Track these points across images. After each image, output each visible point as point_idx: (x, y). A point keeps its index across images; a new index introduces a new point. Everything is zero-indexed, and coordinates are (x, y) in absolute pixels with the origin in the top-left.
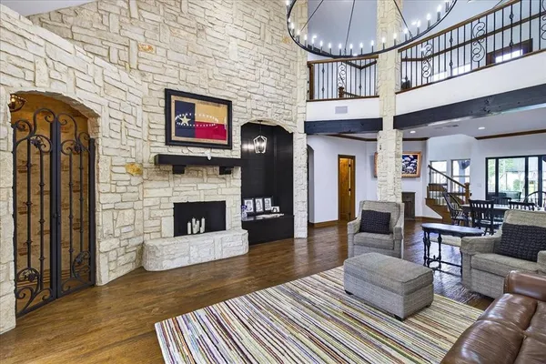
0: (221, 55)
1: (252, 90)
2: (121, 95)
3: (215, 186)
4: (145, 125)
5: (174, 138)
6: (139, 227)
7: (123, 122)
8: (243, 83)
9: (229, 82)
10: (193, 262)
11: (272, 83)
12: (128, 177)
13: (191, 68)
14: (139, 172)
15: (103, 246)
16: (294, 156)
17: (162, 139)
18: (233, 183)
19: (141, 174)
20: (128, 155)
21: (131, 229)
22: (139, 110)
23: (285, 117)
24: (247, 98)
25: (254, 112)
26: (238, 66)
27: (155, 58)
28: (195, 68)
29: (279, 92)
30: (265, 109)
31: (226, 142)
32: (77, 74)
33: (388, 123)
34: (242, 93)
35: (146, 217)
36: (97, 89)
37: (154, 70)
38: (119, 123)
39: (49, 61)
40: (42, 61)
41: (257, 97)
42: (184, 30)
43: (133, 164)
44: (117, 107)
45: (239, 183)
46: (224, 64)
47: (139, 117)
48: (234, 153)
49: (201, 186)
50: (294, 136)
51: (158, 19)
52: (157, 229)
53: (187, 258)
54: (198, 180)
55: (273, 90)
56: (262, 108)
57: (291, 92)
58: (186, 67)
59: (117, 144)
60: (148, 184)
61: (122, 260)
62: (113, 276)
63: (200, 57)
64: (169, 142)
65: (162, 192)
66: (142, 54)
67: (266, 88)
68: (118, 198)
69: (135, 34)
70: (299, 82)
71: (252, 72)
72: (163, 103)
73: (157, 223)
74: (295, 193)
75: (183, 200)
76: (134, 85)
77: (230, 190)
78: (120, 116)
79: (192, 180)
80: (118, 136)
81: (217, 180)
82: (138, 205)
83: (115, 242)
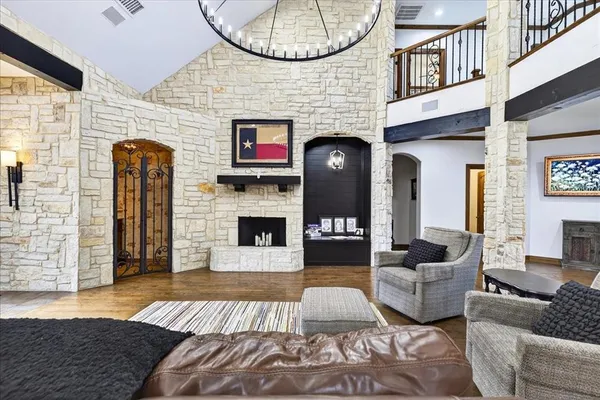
0: (282, 77)
1: (317, 104)
2: (196, 132)
3: (275, 203)
4: (217, 152)
5: (239, 160)
6: (211, 235)
7: (197, 153)
8: (305, 100)
9: (290, 101)
10: (242, 269)
11: (342, 91)
12: (200, 194)
13: (254, 97)
14: (211, 190)
15: (176, 244)
16: (373, 170)
17: (230, 162)
18: (293, 200)
19: (213, 192)
20: (200, 177)
21: (202, 234)
22: (213, 141)
23: (359, 126)
24: (310, 114)
25: (319, 127)
26: (300, 83)
27: (225, 96)
28: (258, 96)
29: (350, 99)
30: (331, 121)
31: (285, 161)
32: (157, 123)
33: (498, 113)
34: (305, 109)
35: (217, 227)
36: (174, 131)
37: (224, 106)
38: (192, 153)
39: (137, 119)
40: (132, 120)
41: (322, 110)
42: (248, 65)
43: (205, 184)
44: (190, 141)
45: (300, 201)
46: (285, 85)
47: (212, 147)
48: (295, 171)
49: (261, 203)
50: (372, 146)
51: (227, 62)
52: (225, 237)
53: (238, 265)
54: (259, 197)
55: (343, 99)
56: (327, 121)
57: (368, 96)
58: (249, 97)
59: (190, 169)
60: (219, 200)
61: (193, 257)
62: (184, 269)
63: (263, 85)
64: (235, 164)
65: (227, 207)
66: (216, 96)
67: (333, 99)
68: (191, 210)
69: (211, 81)
70: (380, 82)
71: (317, 85)
72: (230, 132)
73: (225, 232)
74: (372, 214)
75: (246, 215)
76: (208, 122)
77: (290, 207)
78: (193, 147)
79: (254, 197)
80: (191, 163)
81: (276, 197)
82: (210, 217)
83: (187, 243)
